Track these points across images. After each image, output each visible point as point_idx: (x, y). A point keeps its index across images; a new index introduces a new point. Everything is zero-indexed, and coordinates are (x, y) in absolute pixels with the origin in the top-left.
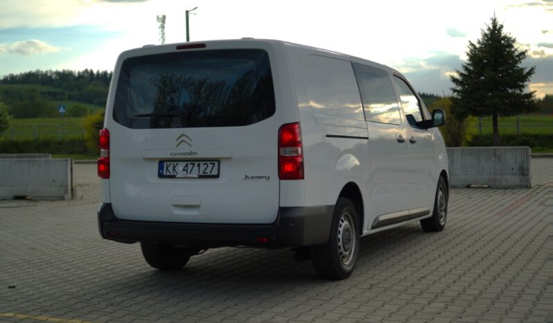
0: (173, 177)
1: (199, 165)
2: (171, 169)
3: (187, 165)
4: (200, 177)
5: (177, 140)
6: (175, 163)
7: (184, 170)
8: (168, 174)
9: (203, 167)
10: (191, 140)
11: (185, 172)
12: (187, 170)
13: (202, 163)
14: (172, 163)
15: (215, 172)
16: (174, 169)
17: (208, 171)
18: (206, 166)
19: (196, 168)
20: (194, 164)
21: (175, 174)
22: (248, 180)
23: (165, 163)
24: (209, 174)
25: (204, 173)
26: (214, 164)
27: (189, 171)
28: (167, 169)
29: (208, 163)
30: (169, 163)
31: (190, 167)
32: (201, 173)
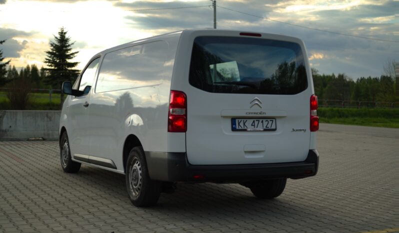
0: (245, 130)
1: (262, 122)
2: (242, 124)
3: (254, 122)
4: (265, 130)
5: (251, 103)
6: (245, 120)
7: (252, 125)
8: (240, 128)
9: (265, 123)
10: (261, 103)
11: (253, 127)
12: (254, 125)
13: (264, 120)
14: (243, 120)
15: (273, 127)
16: (244, 125)
17: (269, 126)
18: (267, 122)
19: (260, 124)
20: (259, 121)
21: (245, 128)
22: (294, 132)
23: (237, 120)
24: (270, 128)
25: (266, 127)
26: (273, 121)
27: (256, 126)
28: (239, 125)
29: (269, 120)
30: (240, 120)
31: (256, 123)
32: (265, 128)
